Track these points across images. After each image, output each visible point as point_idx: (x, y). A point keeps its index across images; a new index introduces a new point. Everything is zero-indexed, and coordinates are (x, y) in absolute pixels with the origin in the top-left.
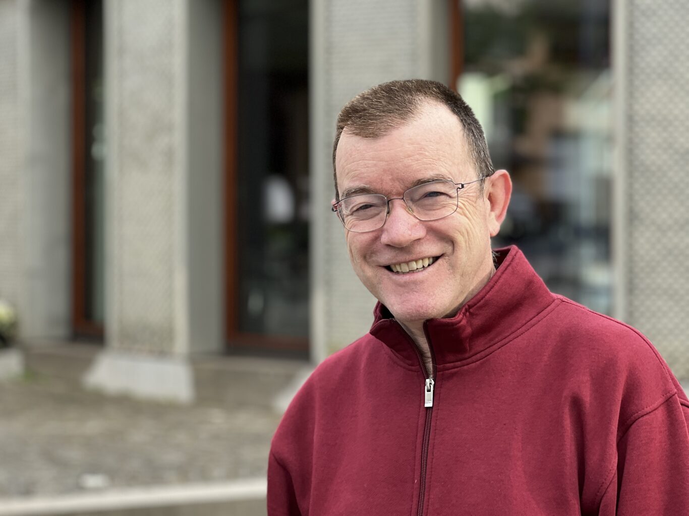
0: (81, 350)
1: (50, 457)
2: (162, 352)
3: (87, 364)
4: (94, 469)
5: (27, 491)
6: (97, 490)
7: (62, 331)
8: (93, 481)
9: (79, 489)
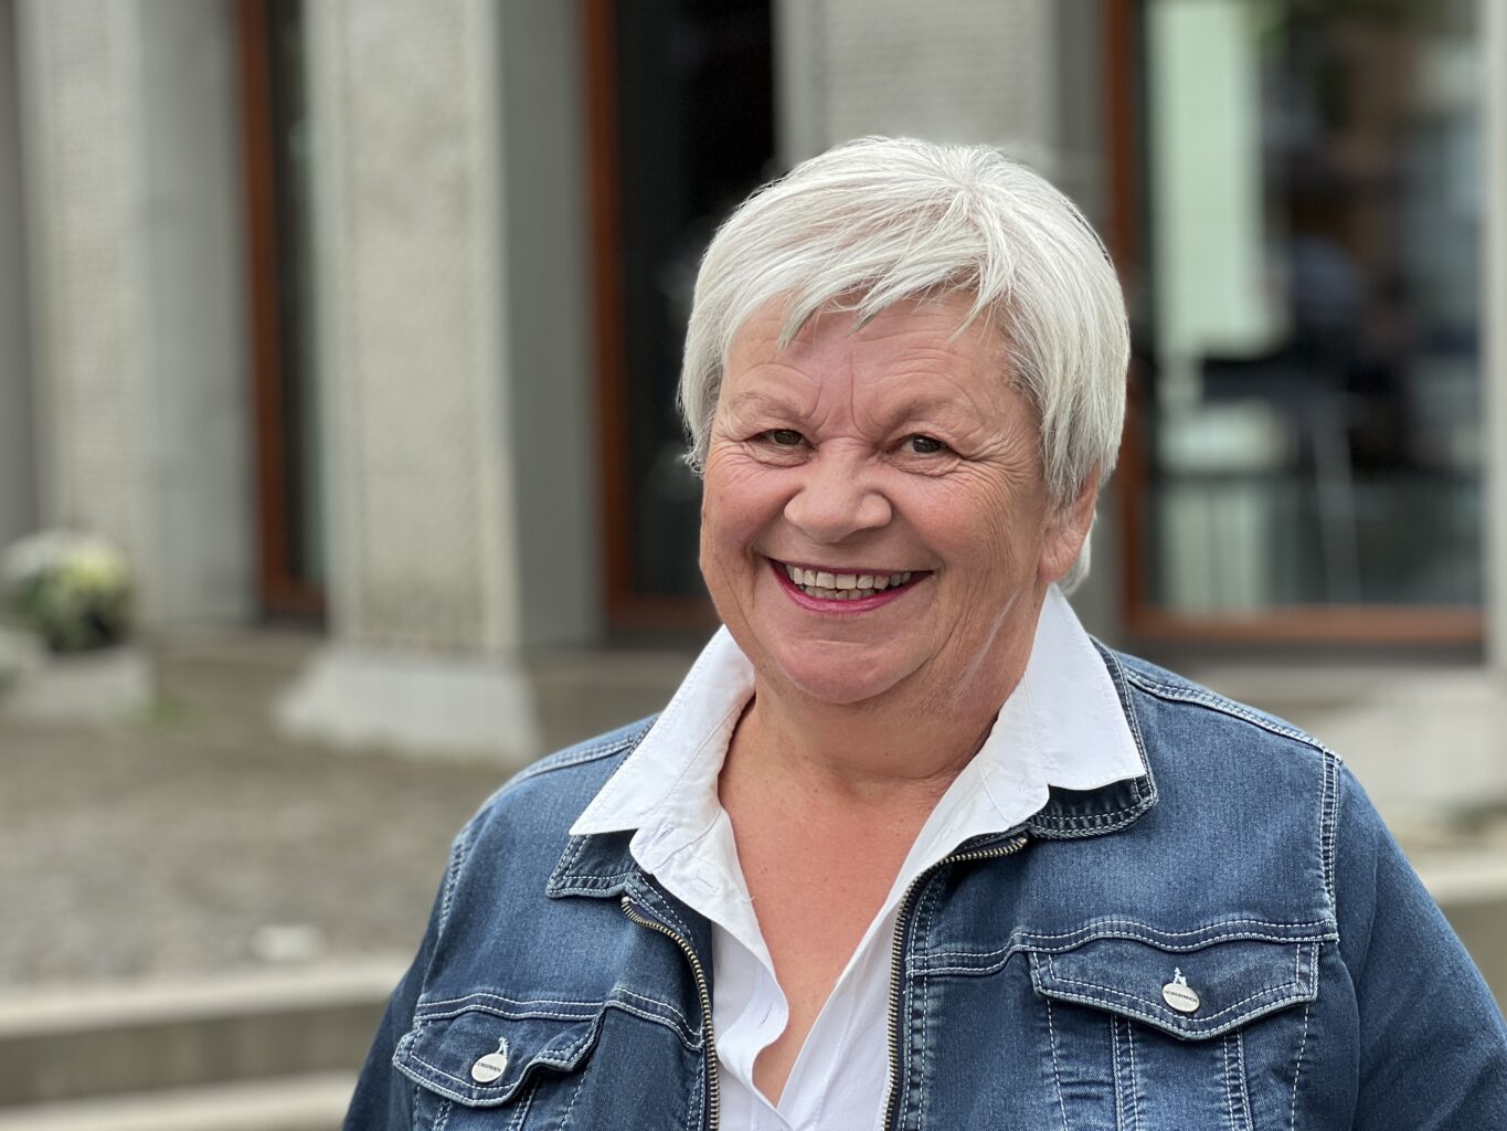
0: (277, 647)
1: (195, 891)
2: (458, 650)
3: (288, 675)
4: (287, 915)
5: (133, 968)
6: (292, 964)
7: (234, 605)
8: (285, 941)
9: (251, 959)
